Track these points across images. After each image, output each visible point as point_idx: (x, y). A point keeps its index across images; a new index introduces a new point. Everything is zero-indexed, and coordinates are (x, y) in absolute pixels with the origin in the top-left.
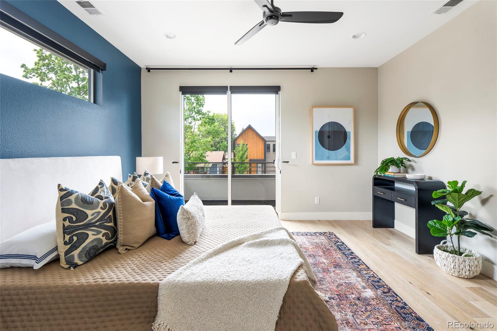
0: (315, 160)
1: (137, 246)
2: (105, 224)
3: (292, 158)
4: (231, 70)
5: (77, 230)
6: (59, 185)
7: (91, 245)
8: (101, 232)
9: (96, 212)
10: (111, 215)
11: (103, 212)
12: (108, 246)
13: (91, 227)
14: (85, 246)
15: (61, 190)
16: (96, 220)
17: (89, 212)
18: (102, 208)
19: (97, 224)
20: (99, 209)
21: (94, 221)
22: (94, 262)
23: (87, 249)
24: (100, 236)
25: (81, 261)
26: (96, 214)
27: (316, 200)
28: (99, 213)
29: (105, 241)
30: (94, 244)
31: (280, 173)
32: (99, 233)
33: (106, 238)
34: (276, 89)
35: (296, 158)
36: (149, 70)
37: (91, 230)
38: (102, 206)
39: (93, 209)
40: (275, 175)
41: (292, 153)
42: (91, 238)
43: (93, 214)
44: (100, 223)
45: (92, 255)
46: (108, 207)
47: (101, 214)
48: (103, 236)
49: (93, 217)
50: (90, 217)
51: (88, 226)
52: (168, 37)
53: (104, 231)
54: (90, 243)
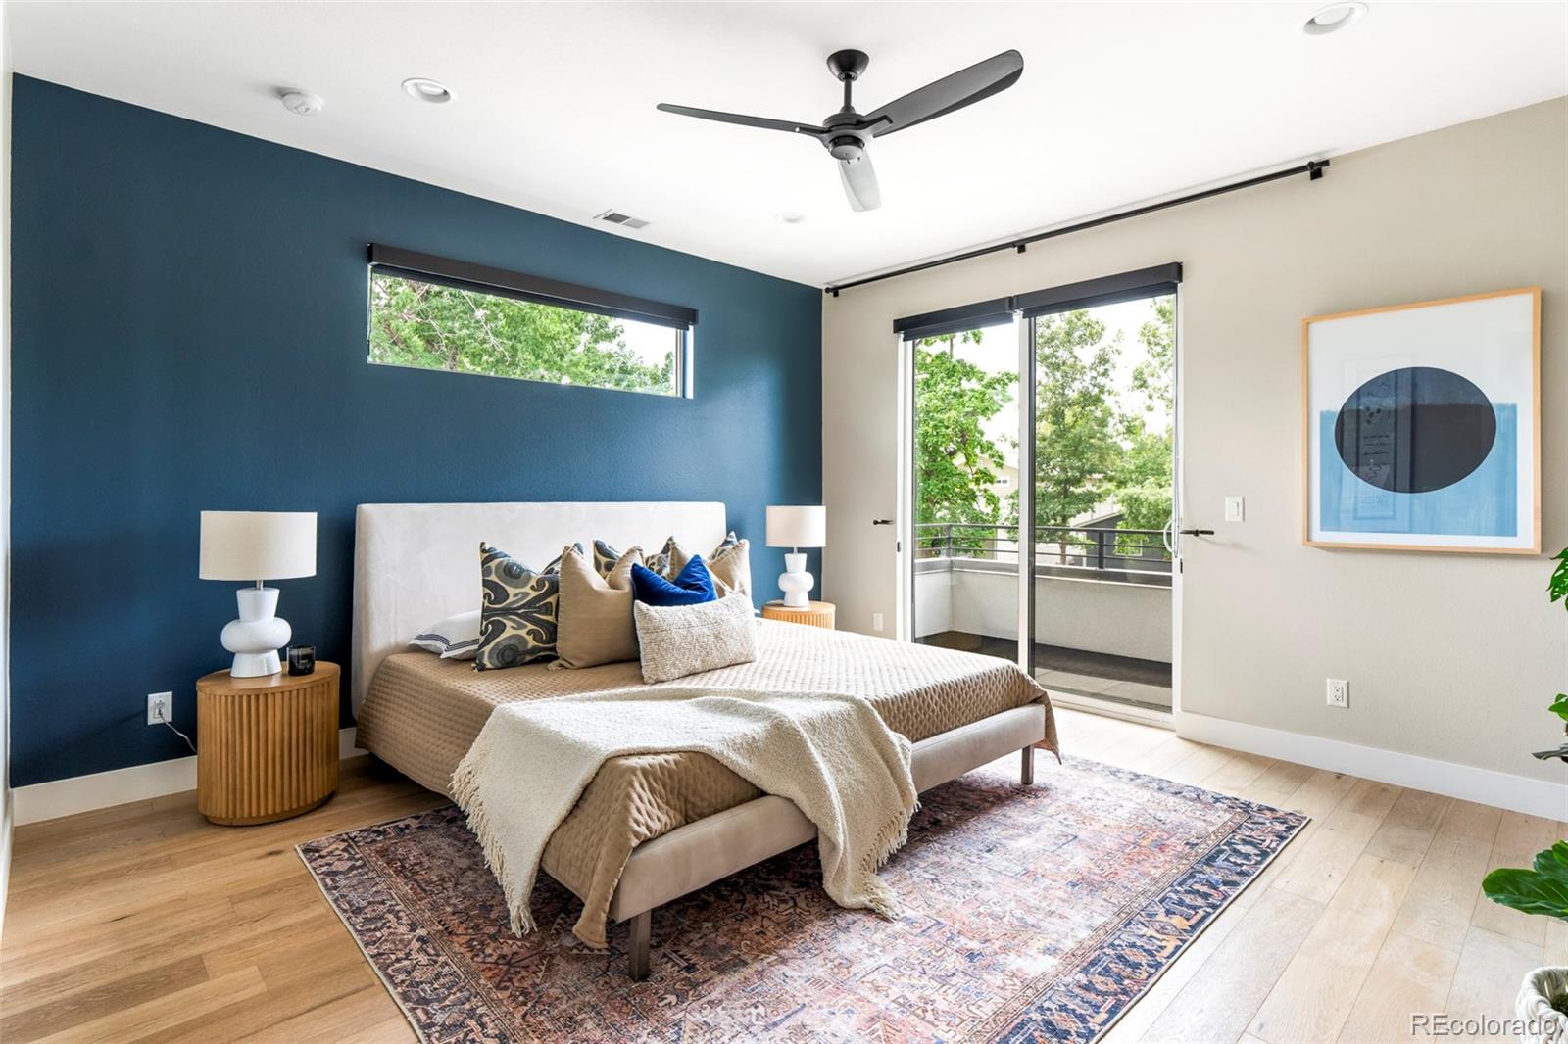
0: (1322, 530)
1: (577, 663)
2: (535, 615)
3: (1227, 519)
4: (1021, 246)
5: (494, 616)
6: (483, 544)
7: (506, 643)
8: (526, 626)
9: (520, 593)
10: (550, 604)
11: (534, 594)
12: (542, 654)
13: (511, 614)
14: (499, 642)
15: (484, 551)
16: (519, 605)
17: (511, 591)
18: (533, 587)
19: (520, 612)
20: (527, 589)
21: (515, 606)
22: (509, 670)
23: (501, 648)
24: (523, 632)
25: (490, 663)
26: (520, 596)
27: (1332, 691)
28: (527, 594)
29: (532, 643)
30: (512, 642)
31: (1181, 571)
32: (521, 626)
33: (534, 638)
34: (1164, 279)
35: (1243, 519)
36: (835, 291)
37: (511, 620)
38: (535, 584)
39: (517, 587)
40: (1171, 577)
41: (1227, 499)
42: (508, 632)
43: (516, 595)
44: (527, 611)
45: (508, 660)
46: (545, 588)
47: (530, 598)
48: (528, 633)
49: (514, 599)
50: (511, 599)
51: (507, 612)
52: (791, 221)
53: (531, 626)
54: (505, 639)
